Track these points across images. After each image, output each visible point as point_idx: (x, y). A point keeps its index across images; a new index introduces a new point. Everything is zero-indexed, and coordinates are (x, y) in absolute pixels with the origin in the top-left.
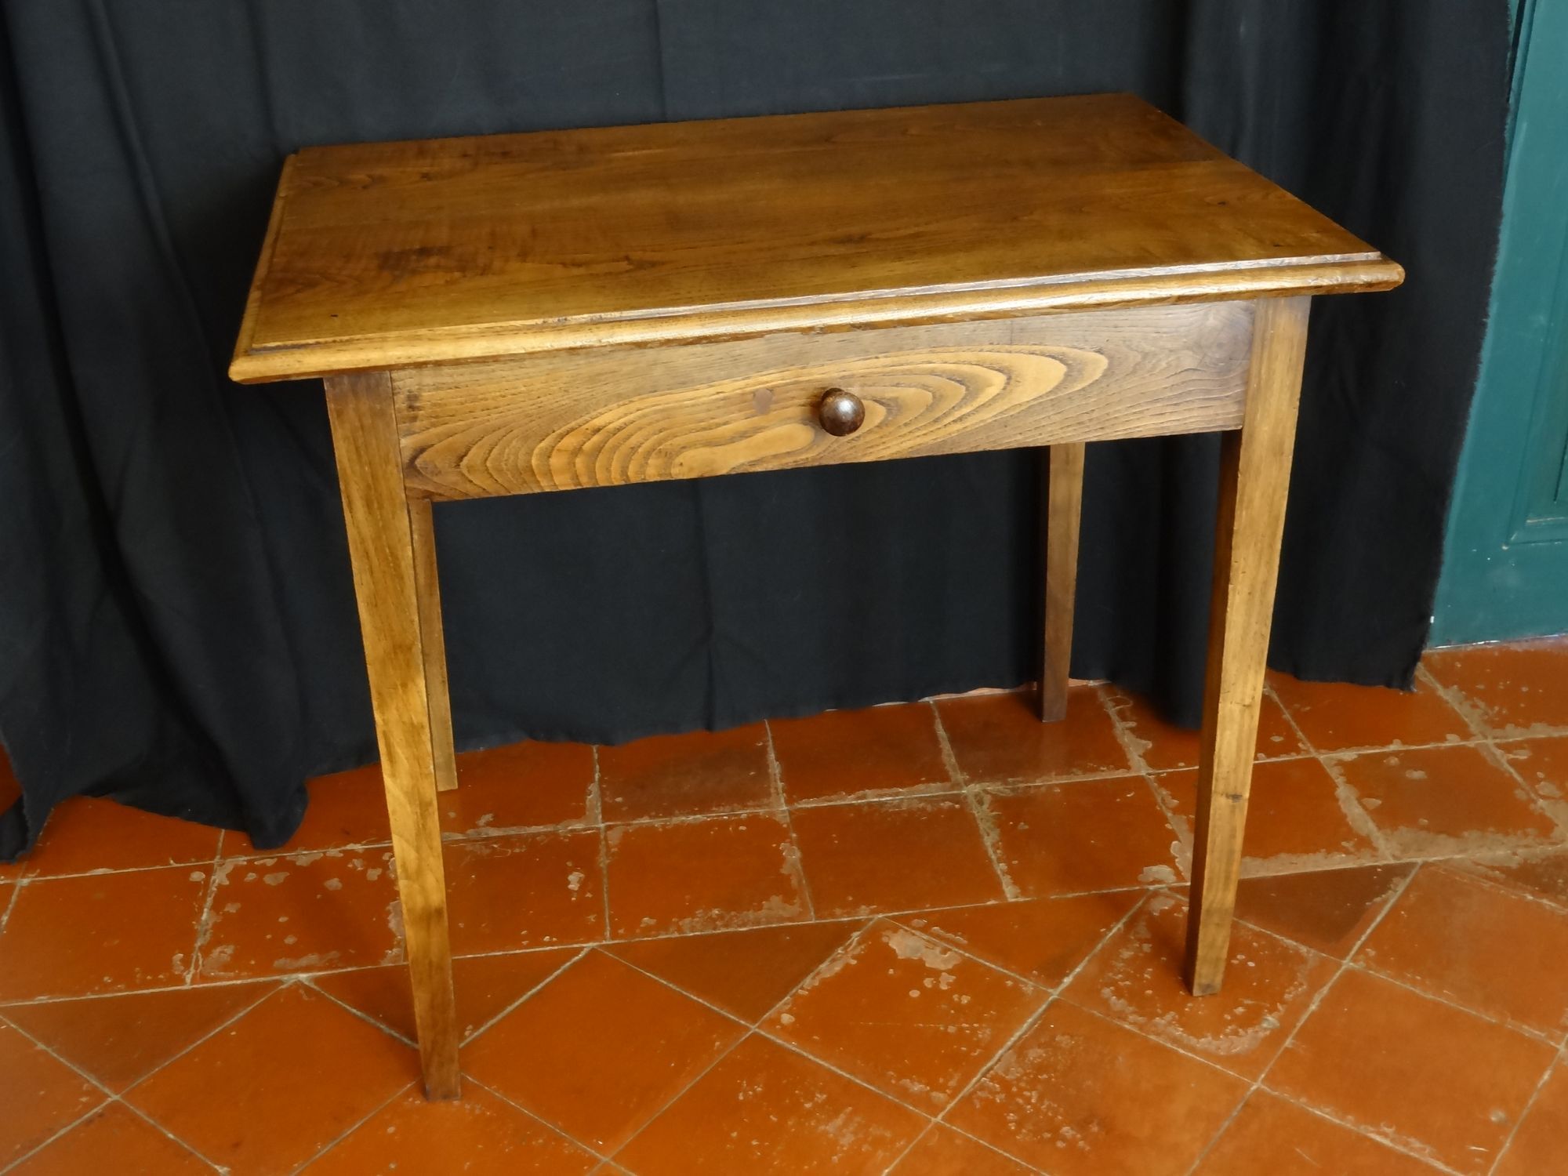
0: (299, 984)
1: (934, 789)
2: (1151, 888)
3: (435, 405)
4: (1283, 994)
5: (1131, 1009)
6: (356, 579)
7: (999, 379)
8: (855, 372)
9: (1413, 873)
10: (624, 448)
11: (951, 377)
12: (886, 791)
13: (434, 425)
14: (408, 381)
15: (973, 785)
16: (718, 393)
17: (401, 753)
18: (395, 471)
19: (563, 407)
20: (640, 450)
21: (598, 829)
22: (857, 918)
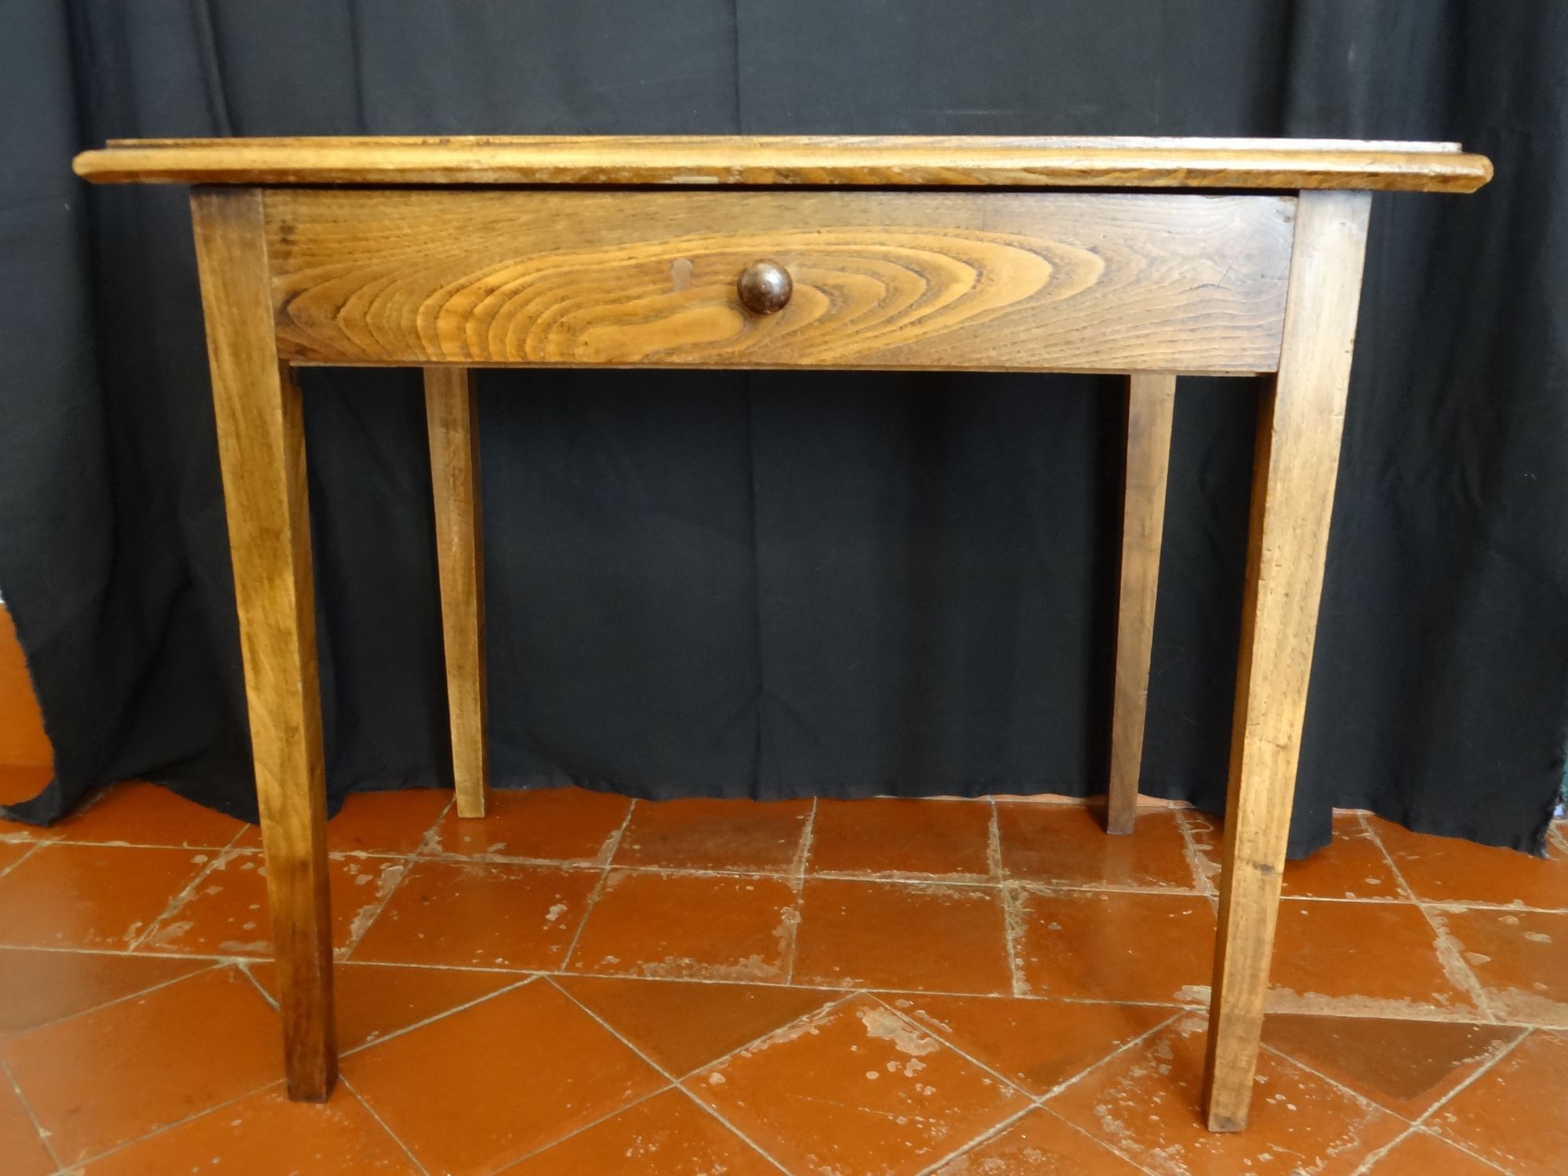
0: (235, 968)
1: (968, 880)
2: (1187, 1008)
3: (311, 241)
5: (1127, 1133)
6: (222, 443)
7: (968, 275)
8: (792, 247)
9: (1520, 1038)
10: (521, 316)
11: (910, 265)
12: (916, 874)
13: (309, 265)
14: (281, 209)
15: (1012, 881)
16: (630, 258)
17: (266, 662)
18: (265, 316)
19: (453, 259)
20: (540, 321)
21: (603, 869)
22: (836, 989)
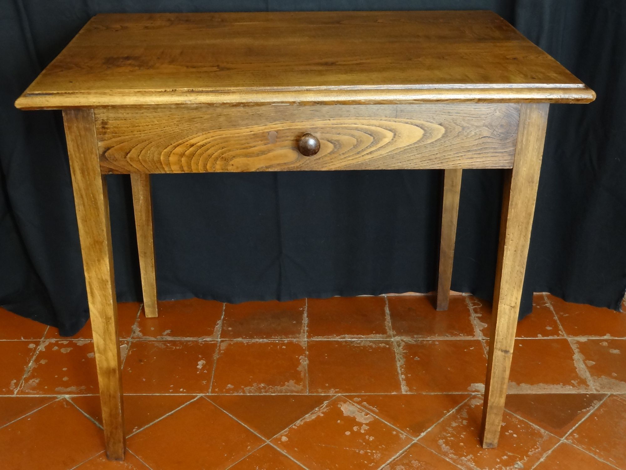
0: (65, 400)
1: (378, 337)
2: (473, 394)
3: (115, 127)
4: (528, 451)
5: (451, 451)
6: (77, 208)
7: (390, 135)
8: (318, 126)
9: (605, 399)
10: (205, 155)
11: (366, 132)
12: (355, 336)
13: (114, 137)
14: (102, 115)
15: (397, 337)
16: (251, 132)
17: (97, 292)
18: (96, 158)
19: (176, 133)
20: (213, 157)
21: (217, 341)
22: (328, 394)
